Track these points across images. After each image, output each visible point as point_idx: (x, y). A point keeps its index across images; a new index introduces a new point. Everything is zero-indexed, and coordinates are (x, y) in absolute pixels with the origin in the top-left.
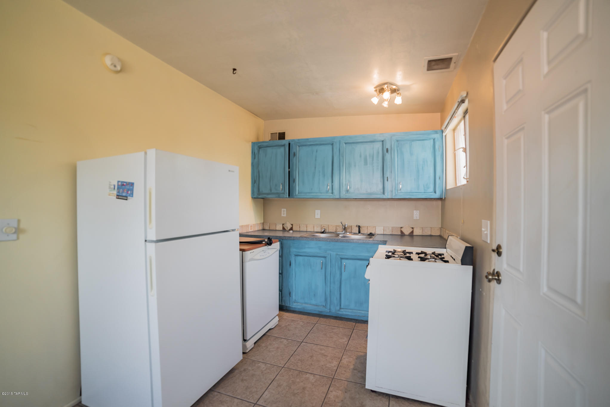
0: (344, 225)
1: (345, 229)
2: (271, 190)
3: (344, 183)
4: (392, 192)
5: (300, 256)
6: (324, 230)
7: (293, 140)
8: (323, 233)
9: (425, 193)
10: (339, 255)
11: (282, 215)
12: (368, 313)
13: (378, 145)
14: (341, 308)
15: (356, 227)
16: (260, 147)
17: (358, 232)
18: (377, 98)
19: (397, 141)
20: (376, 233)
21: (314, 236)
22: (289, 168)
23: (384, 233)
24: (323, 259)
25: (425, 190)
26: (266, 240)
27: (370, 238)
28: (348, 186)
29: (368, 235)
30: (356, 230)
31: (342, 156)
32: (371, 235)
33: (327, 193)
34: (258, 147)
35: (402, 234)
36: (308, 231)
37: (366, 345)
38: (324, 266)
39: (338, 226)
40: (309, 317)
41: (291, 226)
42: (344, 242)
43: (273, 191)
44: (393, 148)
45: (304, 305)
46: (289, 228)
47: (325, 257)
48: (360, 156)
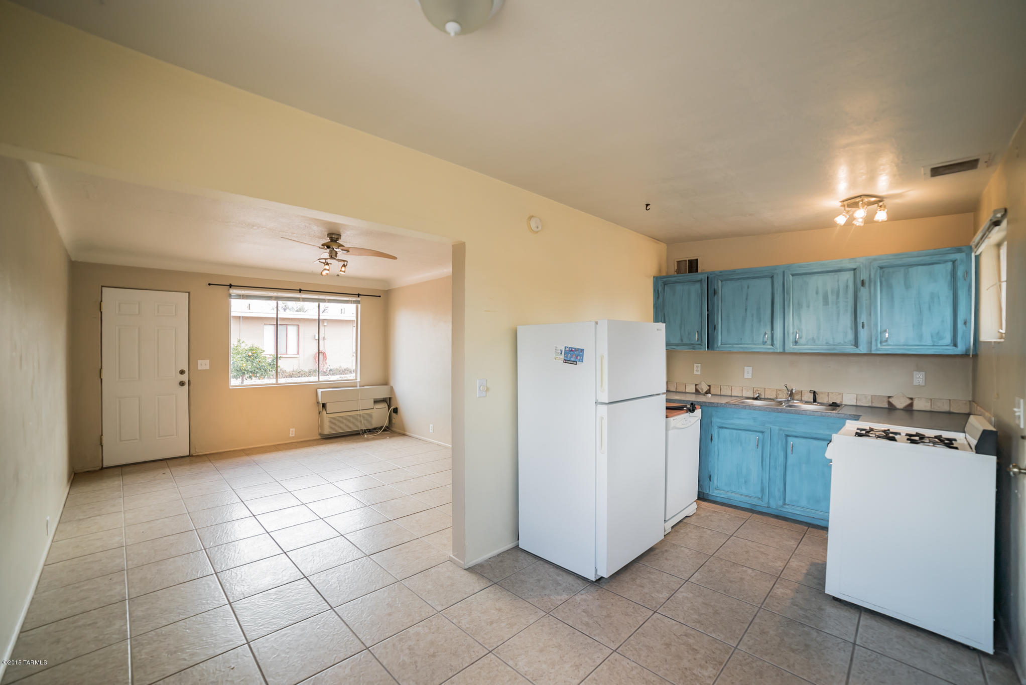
0: (790, 389)
1: (791, 395)
2: (682, 340)
3: (791, 331)
4: (871, 344)
5: (726, 428)
6: (758, 395)
7: (713, 273)
8: (756, 399)
9: (933, 345)
10: (784, 430)
11: (695, 373)
12: (829, 515)
13: (847, 277)
14: (785, 504)
15: (810, 393)
16: (665, 284)
17: (812, 401)
18: (844, 217)
19: (881, 268)
20: (844, 403)
21: (743, 403)
22: (708, 310)
23: (858, 404)
24: (760, 434)
25: (933, 341)
26: (689, 406)
27: (833, 410)
28: (798, 335)
29: (830, 405)
30: (810, 397)
31: (787, 293)
32: (834, 406)
33: (764, 345)
34: (663, 283)
35: (891, 408)
36: (733, 395)
37: (826, 553)
38: (761, 444)
39: (780, 390)
40: (736, 510)
41: (708, 388)
42: (792, 413)
43: (684, 342)
44: (873, 280)
45: (730, 495)
46: (705, 391)
47: (762, 432)
48: (817, 293)
